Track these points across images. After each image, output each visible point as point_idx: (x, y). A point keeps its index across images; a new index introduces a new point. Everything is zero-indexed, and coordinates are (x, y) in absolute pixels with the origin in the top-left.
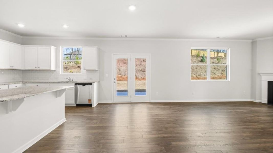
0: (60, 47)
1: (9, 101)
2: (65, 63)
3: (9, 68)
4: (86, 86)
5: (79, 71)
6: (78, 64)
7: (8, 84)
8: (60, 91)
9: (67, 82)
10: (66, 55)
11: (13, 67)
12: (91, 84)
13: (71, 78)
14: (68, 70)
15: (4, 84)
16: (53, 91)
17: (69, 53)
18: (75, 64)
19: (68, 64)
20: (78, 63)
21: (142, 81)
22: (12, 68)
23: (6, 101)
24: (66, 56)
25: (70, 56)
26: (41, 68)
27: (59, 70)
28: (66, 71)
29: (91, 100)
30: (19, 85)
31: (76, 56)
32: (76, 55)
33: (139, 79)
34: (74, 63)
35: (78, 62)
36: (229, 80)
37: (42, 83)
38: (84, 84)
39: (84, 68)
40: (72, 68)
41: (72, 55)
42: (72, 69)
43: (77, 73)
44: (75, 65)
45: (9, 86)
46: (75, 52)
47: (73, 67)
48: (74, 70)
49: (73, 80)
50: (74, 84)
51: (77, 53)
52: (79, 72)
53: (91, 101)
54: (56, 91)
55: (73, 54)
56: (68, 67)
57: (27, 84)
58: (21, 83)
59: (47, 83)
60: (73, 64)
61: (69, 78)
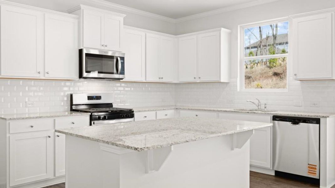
0: (237, 27)
1: (146, 149)
2: (247, 67)
3: (157, 80)
4: (302, 124)
5: (277, 84)
6: (275, 66)
7: (156, 110)
8: (239, 134)
9: (252, 112)
10: (248, 48)
11: (162, 78)
12: (317, 121)
13: (263, 102)
14: (252, 83)
15: (151, 110)
16: (225, 134)
17: (254, 44)
18: (268, 67)
19: (252, 68)
20: (274, 64)
22: (161, 81)
23: (141, 149)
24: (248, 51)
25: (256, 49)
26: (203, 79)
27: (236, 82)
28: (248, 83)
29: (317, 167)
30: (170, 113)
31: (269, 47)
32: (269, 45)
34: (264, 66)
35: (274, 62)
37: (205, 110)
38: (295, 120)
39: (295, 75)
40: (260, 77)
41: (260, 47)
42: (261, 79)
43: (271, 88)
44: (268, 69)
45: (156, 113)
46: (267, 40)
47: (263, 76)
48: (265, 81)
49: (265, 107)
50: (270, 118)
51: (271, 41)
52: (275, 86)
53: (317, 171)
54: (232, 135)
55: (263, 44)
56: (252, 76)
57: (182, 112)
58: (173, 109)
59: (214, 111)
60: (261, 67)
61: (257, 102)
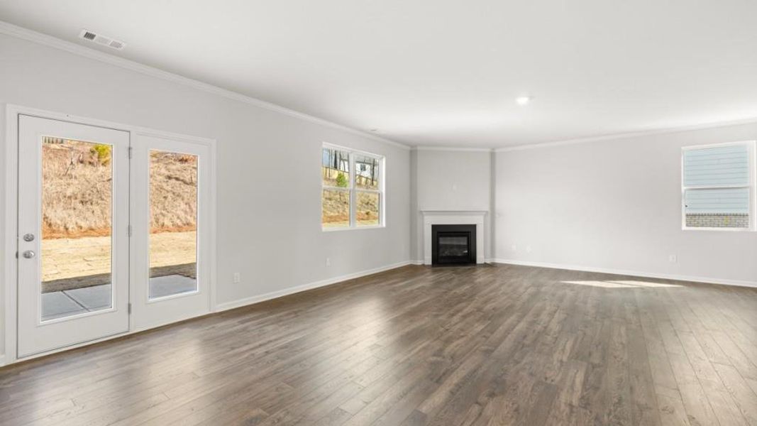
21: (86, 239)
33: (68, 233)
36: (384, 225)
